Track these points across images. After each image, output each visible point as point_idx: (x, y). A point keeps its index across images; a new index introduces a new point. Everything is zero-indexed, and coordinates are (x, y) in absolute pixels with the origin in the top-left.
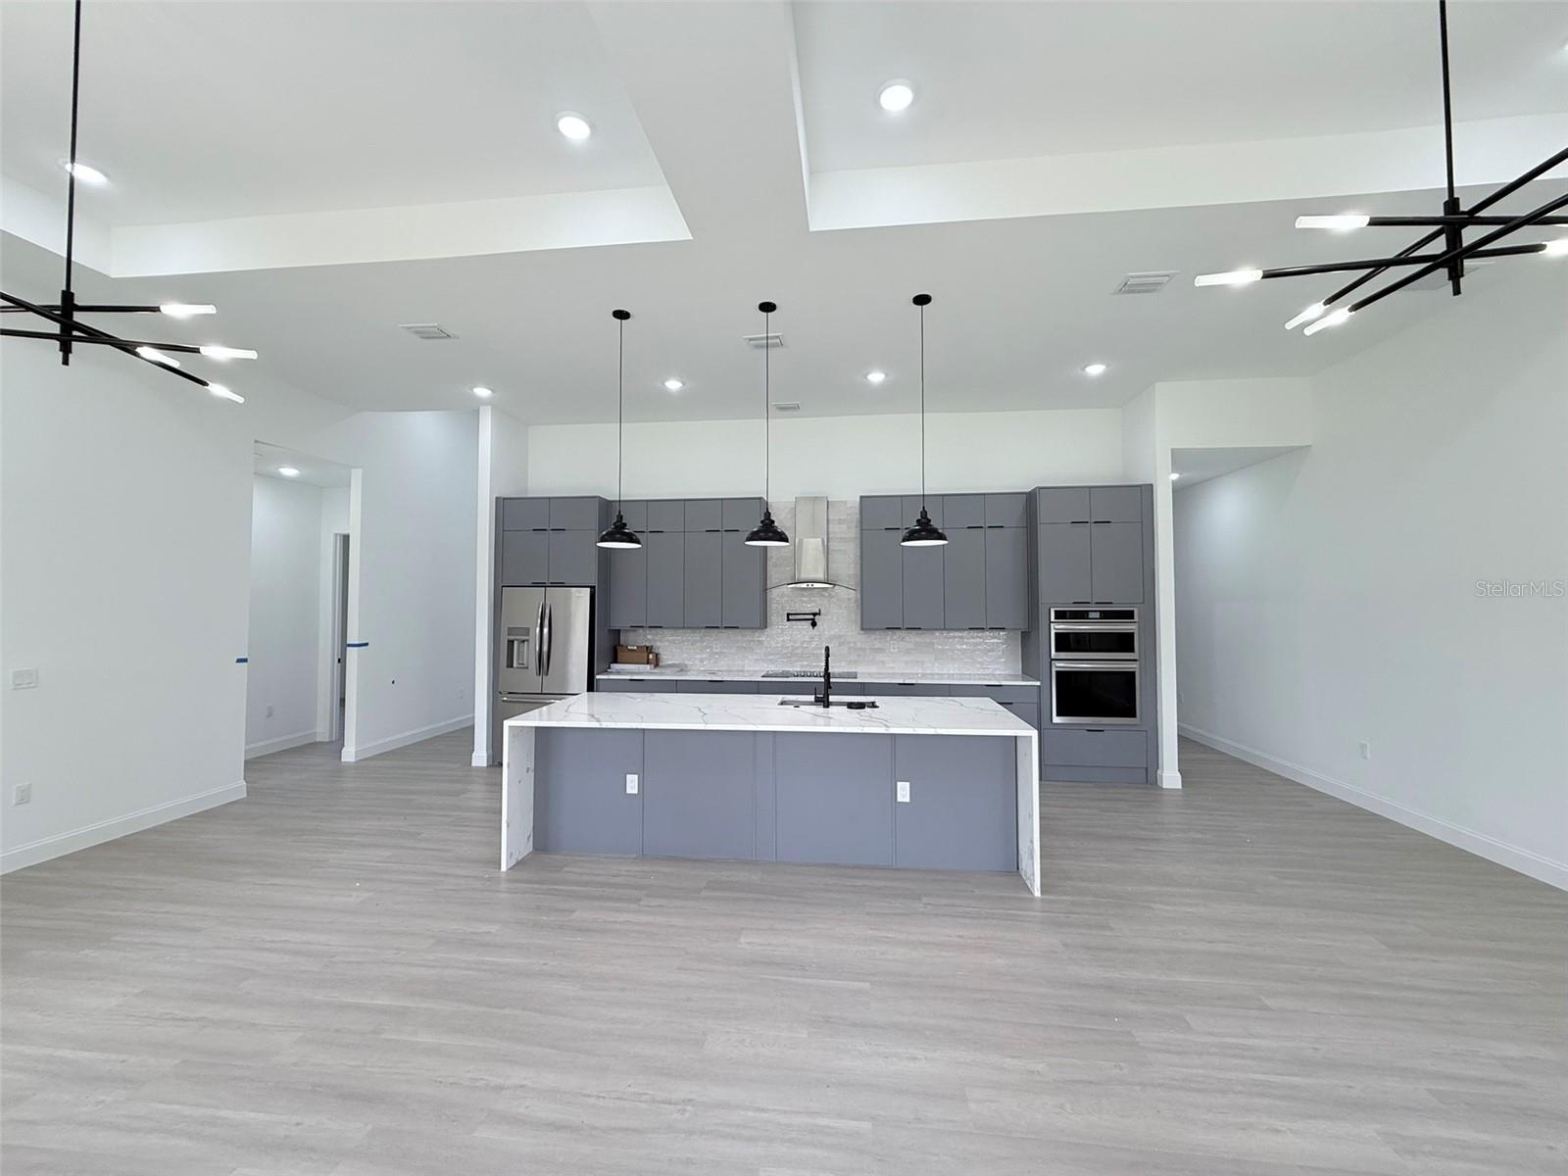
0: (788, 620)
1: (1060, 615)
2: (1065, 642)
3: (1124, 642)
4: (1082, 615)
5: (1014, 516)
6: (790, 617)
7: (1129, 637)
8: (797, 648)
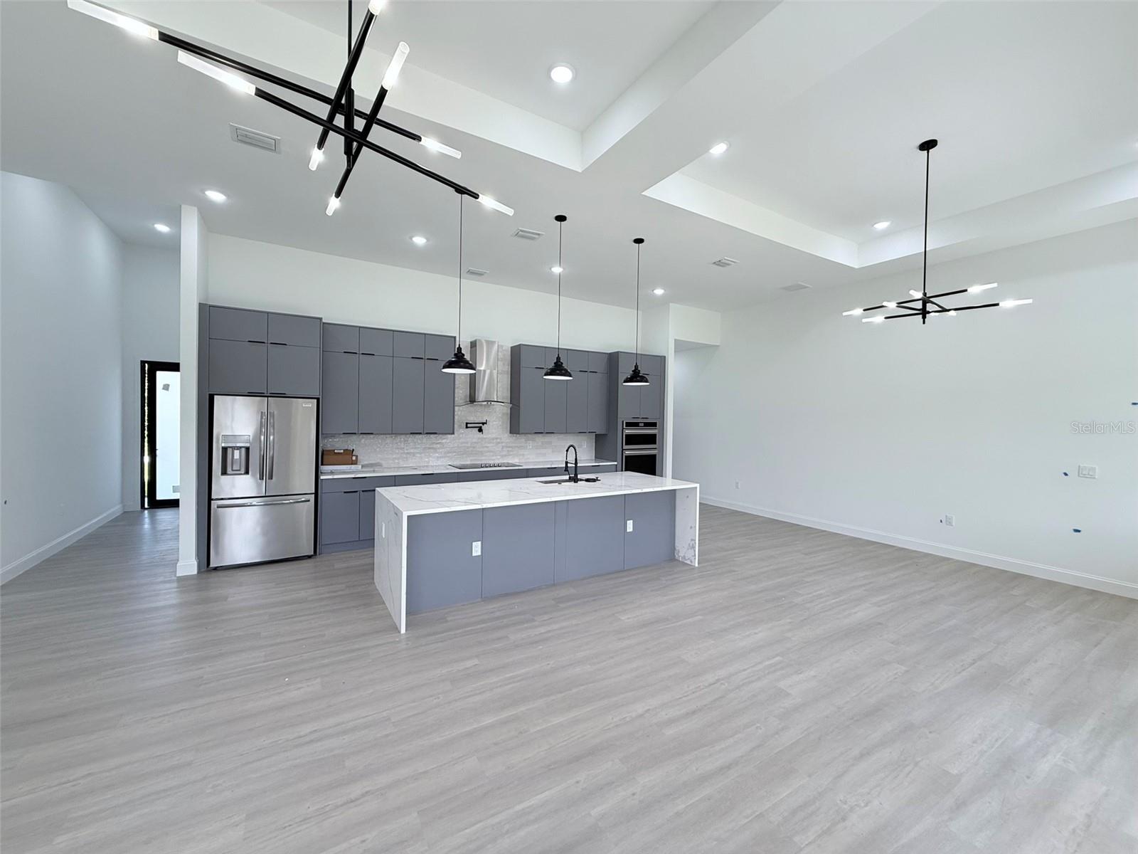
0: (467, 427)
1: (629, 425)
2: (631, 440)
3: (651, 439)
4: (636, 425)
5: (601, 367)
6: (469, 425)
7: (654, 436)
8: (468, 447)
